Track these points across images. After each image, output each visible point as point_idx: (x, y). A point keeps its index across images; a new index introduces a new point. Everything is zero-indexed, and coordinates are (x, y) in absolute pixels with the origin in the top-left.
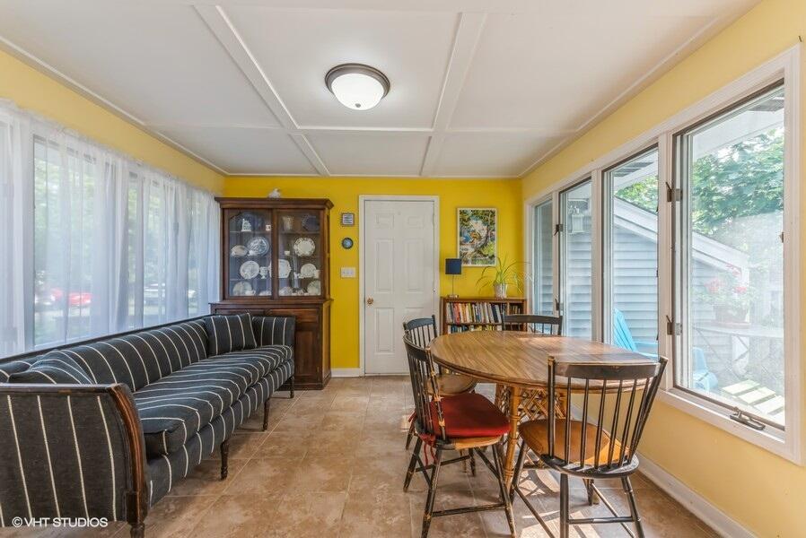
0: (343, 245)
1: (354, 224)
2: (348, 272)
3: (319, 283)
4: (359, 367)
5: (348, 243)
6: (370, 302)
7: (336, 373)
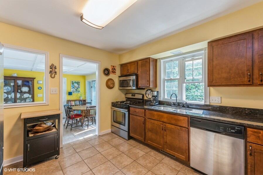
1: (42, 83)
5: (40, 88)
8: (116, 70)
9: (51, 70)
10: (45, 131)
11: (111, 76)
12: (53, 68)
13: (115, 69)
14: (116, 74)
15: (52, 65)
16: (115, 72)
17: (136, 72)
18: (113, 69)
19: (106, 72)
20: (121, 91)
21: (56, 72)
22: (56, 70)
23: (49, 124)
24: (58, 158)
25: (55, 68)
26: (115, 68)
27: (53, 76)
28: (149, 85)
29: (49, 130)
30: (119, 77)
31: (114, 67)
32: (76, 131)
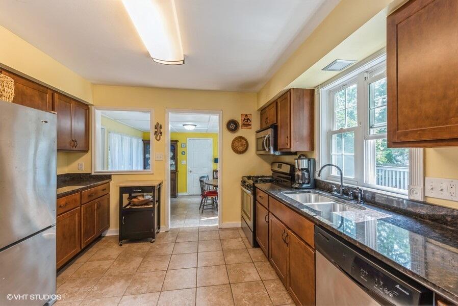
0: (182, 154)
1: (186, 147)
2: (184, 162)
3: (175, 166)
4: (187, 192)
5: (184, 153)
6: (191, 171)
7: (179, 194)
8: (250, 121)
9: (156, 130)
10: (142, 205)
11: (242, 132)
12: (159, 128)
13: (248, 119)
14: (250, 128)
15: (158, 124)
16: (250, 125)
17: (275, 122)
18: (245, 119)
19: (232, 126)
20: (262, 158)
21: (161, 133)
22: (162, 130)
23: (148, 197)
24: (153, 242)
25: (161, 128)
26: (248, 117)
27: (158, 138)
28: (289, 147)
29: (147, 204)
30: (258, 132)
31: (246, 115)
32: (208, 215)
